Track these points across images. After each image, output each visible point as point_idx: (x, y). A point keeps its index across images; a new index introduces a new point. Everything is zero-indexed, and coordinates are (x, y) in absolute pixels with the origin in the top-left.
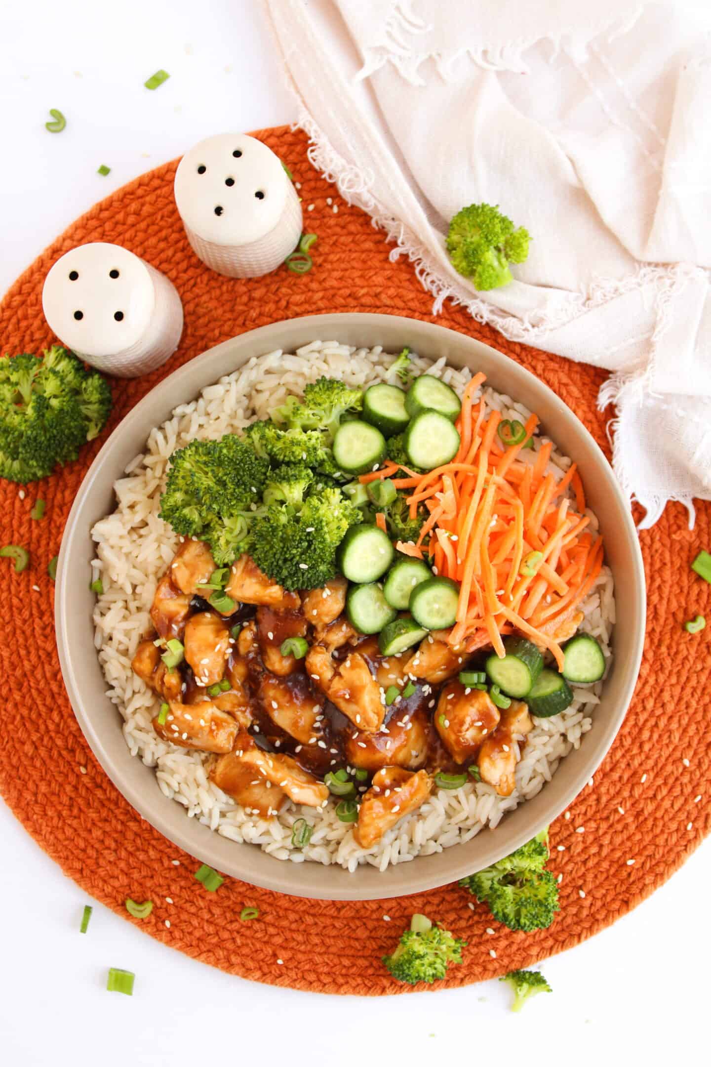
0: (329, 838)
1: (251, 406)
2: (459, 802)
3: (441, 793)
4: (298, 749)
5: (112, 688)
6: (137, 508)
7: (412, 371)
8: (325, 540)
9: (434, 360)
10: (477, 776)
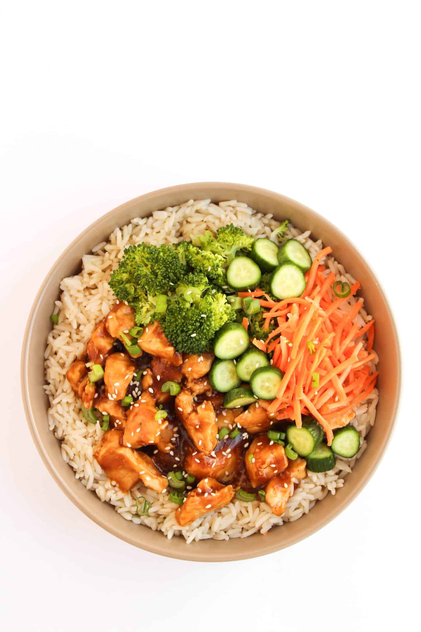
0: (160, 513)
1: (181, 231)
2: (247, 512)
3: (237, 503)
4: (156, 452)
5: (48, 384)
6: (94, 276)
7: (287, 235)
8: (211, 324)
9: (302, 231)
10: (263, 499)
